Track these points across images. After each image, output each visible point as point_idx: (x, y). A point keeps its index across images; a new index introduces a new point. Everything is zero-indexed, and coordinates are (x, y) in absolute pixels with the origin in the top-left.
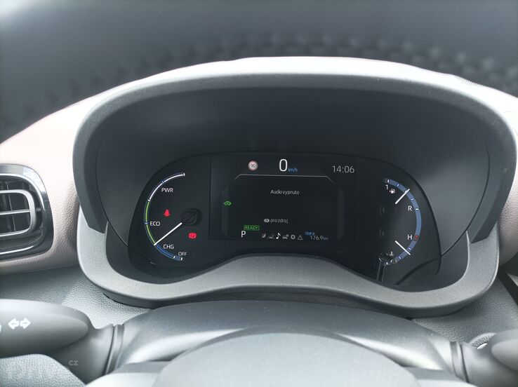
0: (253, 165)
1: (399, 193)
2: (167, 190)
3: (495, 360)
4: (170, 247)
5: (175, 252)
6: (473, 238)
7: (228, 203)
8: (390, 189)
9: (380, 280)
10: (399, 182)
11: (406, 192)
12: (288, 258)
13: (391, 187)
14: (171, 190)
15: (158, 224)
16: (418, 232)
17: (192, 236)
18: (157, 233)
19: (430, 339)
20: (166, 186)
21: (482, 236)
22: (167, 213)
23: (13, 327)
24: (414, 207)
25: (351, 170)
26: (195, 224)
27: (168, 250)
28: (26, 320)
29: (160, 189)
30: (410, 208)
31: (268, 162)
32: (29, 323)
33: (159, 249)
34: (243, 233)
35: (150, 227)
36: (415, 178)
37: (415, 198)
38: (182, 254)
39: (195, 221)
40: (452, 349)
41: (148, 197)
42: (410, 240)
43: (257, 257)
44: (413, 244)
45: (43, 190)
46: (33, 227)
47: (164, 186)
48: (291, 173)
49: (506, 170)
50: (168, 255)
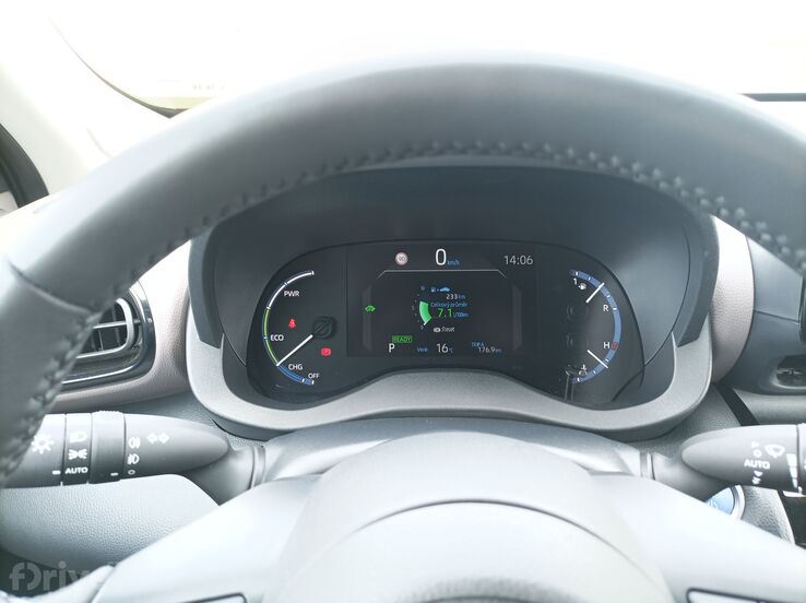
0: (401, 258)
1: (591, 288)
2: (291, 294)
3: (686, 465)
4: (297, 367)
5: (304, 374)
6: (680, 339)
7: (371, 308)
8: (579, 283)
9: (569, 398)
10: (590, 275)
11: (600, 287)
12: (452, 374)
13: (581, 281)
14: (297, 293)
15: (280, 338)
16: (617, 338)
17: (327, 352)
18: (280, 349)
19: (616, 450)
20: (289, 288)
21: (690, 337)
22: (292, 323)
23: (152, 441)
24: (611, 305)
25: (528, 260)
26: (330, 336)
27: (295, 371)
28: (164, 435)
29: (282, 292)
30: (605, 307)
31: (421, 254)
32: (168, 438)
33: (283, 370)
34: (391, 347)
35: (271, 342)
36: (610, 269)
37: (612, 295)
38: (313, 376)
39: (329, 333)
40: (641, 460)
41: (266, 304)
42: (607, 350)
43: (412, 375)
44: (611, 354)
45: (143, 298)
46: (131, 342)
47: (287, 288)
48: (452, 267)
49: (706, 253)
50: (295, 378)
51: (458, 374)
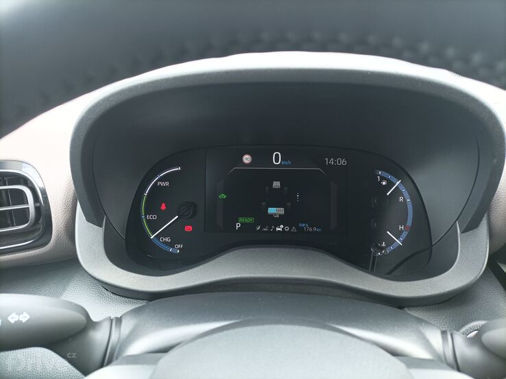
0: (247, 159)
1: (391, 184)
2: (163, 184)
3: (485, 348)
4: (167, 239)
5: (171, 245)
6: (464, 228)
7: (223, 196)
8: (381, 180)
9: (372, 270)
10: (391, 174)
11: (398, 183)
12: (282, 250)
13: (383, 178)
14: (167, 184)
15: (154, 217)
16: (409, 223)
17: (189, 228)
18: (154, 226)
19: (421, 329)
21: (472, 226)
22: (163, 207)
23: (12, 321)
24: (406, 198)
25: (343, 162)
26: (191, 217)
27: (165, 243)
28: (25, 314)
29: (156, 182)
30: (401, 199)
31: (262, 156)
32: (28, 317)
33: (157, 242)
34: (238, 226)
35: (146, 220)
36: (406, 169)
37: (406, 189)
38: (179, 246)
39: (191, 214)
40: (443, 337)
41: (142, 195)
42: (402, 231)
44: (405, 234)
45: (41, 186)
46: (33, 221)
47: (160, 180)
48: (285, 166)
49: (495, 161)
50: (165, 247)
51: (287, 250)
